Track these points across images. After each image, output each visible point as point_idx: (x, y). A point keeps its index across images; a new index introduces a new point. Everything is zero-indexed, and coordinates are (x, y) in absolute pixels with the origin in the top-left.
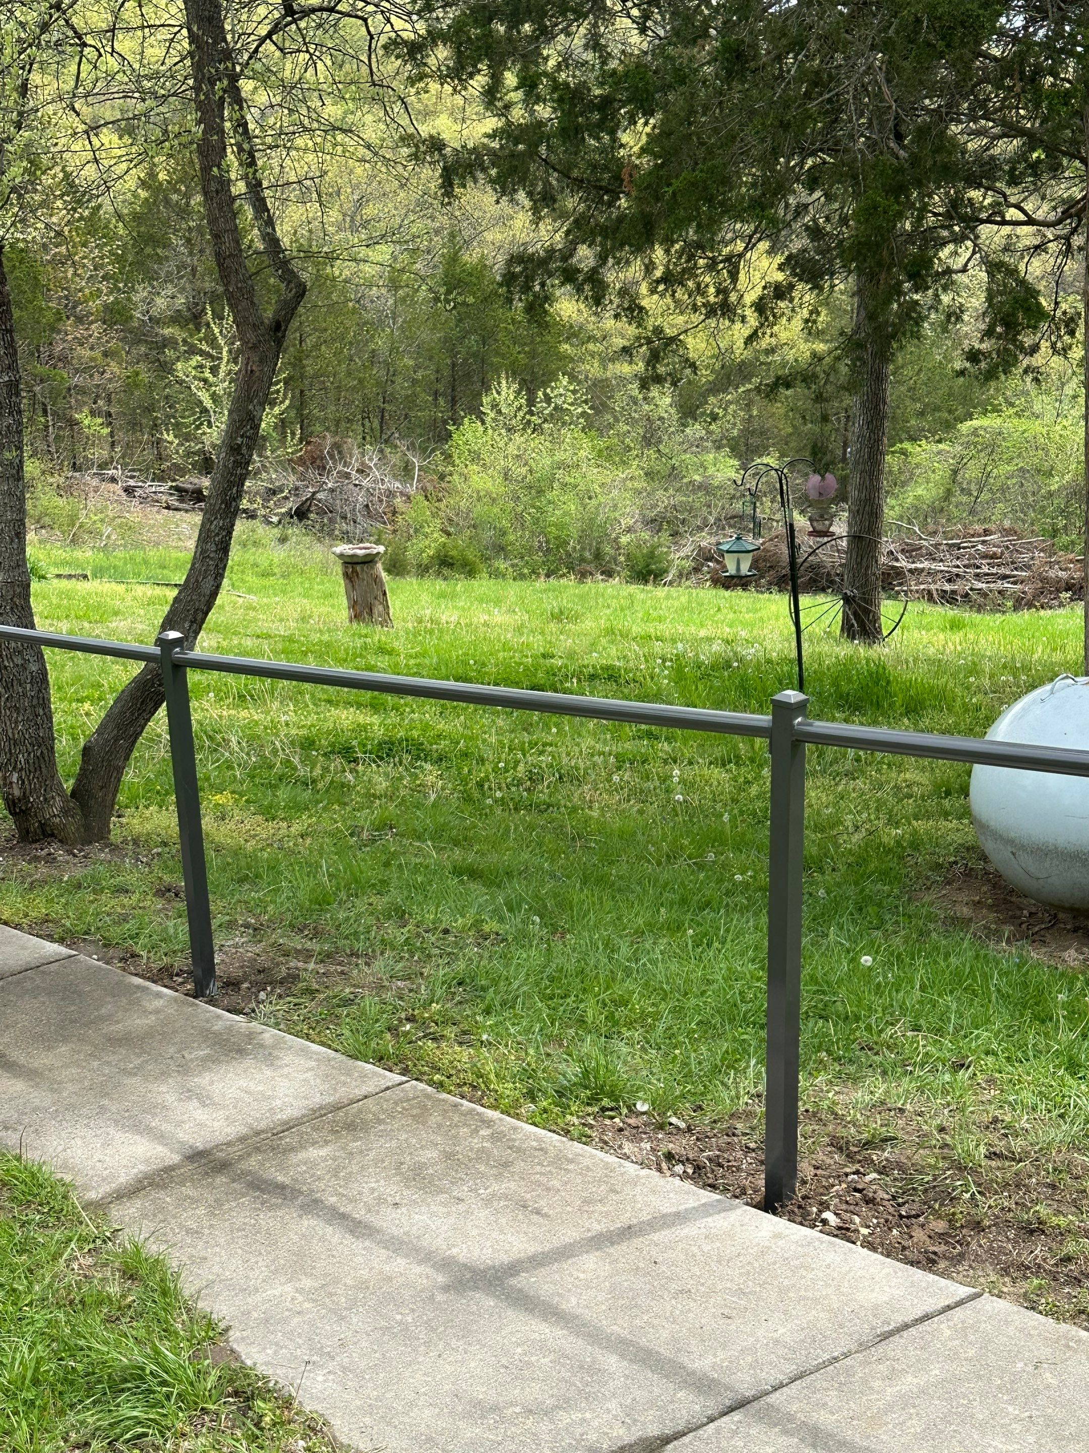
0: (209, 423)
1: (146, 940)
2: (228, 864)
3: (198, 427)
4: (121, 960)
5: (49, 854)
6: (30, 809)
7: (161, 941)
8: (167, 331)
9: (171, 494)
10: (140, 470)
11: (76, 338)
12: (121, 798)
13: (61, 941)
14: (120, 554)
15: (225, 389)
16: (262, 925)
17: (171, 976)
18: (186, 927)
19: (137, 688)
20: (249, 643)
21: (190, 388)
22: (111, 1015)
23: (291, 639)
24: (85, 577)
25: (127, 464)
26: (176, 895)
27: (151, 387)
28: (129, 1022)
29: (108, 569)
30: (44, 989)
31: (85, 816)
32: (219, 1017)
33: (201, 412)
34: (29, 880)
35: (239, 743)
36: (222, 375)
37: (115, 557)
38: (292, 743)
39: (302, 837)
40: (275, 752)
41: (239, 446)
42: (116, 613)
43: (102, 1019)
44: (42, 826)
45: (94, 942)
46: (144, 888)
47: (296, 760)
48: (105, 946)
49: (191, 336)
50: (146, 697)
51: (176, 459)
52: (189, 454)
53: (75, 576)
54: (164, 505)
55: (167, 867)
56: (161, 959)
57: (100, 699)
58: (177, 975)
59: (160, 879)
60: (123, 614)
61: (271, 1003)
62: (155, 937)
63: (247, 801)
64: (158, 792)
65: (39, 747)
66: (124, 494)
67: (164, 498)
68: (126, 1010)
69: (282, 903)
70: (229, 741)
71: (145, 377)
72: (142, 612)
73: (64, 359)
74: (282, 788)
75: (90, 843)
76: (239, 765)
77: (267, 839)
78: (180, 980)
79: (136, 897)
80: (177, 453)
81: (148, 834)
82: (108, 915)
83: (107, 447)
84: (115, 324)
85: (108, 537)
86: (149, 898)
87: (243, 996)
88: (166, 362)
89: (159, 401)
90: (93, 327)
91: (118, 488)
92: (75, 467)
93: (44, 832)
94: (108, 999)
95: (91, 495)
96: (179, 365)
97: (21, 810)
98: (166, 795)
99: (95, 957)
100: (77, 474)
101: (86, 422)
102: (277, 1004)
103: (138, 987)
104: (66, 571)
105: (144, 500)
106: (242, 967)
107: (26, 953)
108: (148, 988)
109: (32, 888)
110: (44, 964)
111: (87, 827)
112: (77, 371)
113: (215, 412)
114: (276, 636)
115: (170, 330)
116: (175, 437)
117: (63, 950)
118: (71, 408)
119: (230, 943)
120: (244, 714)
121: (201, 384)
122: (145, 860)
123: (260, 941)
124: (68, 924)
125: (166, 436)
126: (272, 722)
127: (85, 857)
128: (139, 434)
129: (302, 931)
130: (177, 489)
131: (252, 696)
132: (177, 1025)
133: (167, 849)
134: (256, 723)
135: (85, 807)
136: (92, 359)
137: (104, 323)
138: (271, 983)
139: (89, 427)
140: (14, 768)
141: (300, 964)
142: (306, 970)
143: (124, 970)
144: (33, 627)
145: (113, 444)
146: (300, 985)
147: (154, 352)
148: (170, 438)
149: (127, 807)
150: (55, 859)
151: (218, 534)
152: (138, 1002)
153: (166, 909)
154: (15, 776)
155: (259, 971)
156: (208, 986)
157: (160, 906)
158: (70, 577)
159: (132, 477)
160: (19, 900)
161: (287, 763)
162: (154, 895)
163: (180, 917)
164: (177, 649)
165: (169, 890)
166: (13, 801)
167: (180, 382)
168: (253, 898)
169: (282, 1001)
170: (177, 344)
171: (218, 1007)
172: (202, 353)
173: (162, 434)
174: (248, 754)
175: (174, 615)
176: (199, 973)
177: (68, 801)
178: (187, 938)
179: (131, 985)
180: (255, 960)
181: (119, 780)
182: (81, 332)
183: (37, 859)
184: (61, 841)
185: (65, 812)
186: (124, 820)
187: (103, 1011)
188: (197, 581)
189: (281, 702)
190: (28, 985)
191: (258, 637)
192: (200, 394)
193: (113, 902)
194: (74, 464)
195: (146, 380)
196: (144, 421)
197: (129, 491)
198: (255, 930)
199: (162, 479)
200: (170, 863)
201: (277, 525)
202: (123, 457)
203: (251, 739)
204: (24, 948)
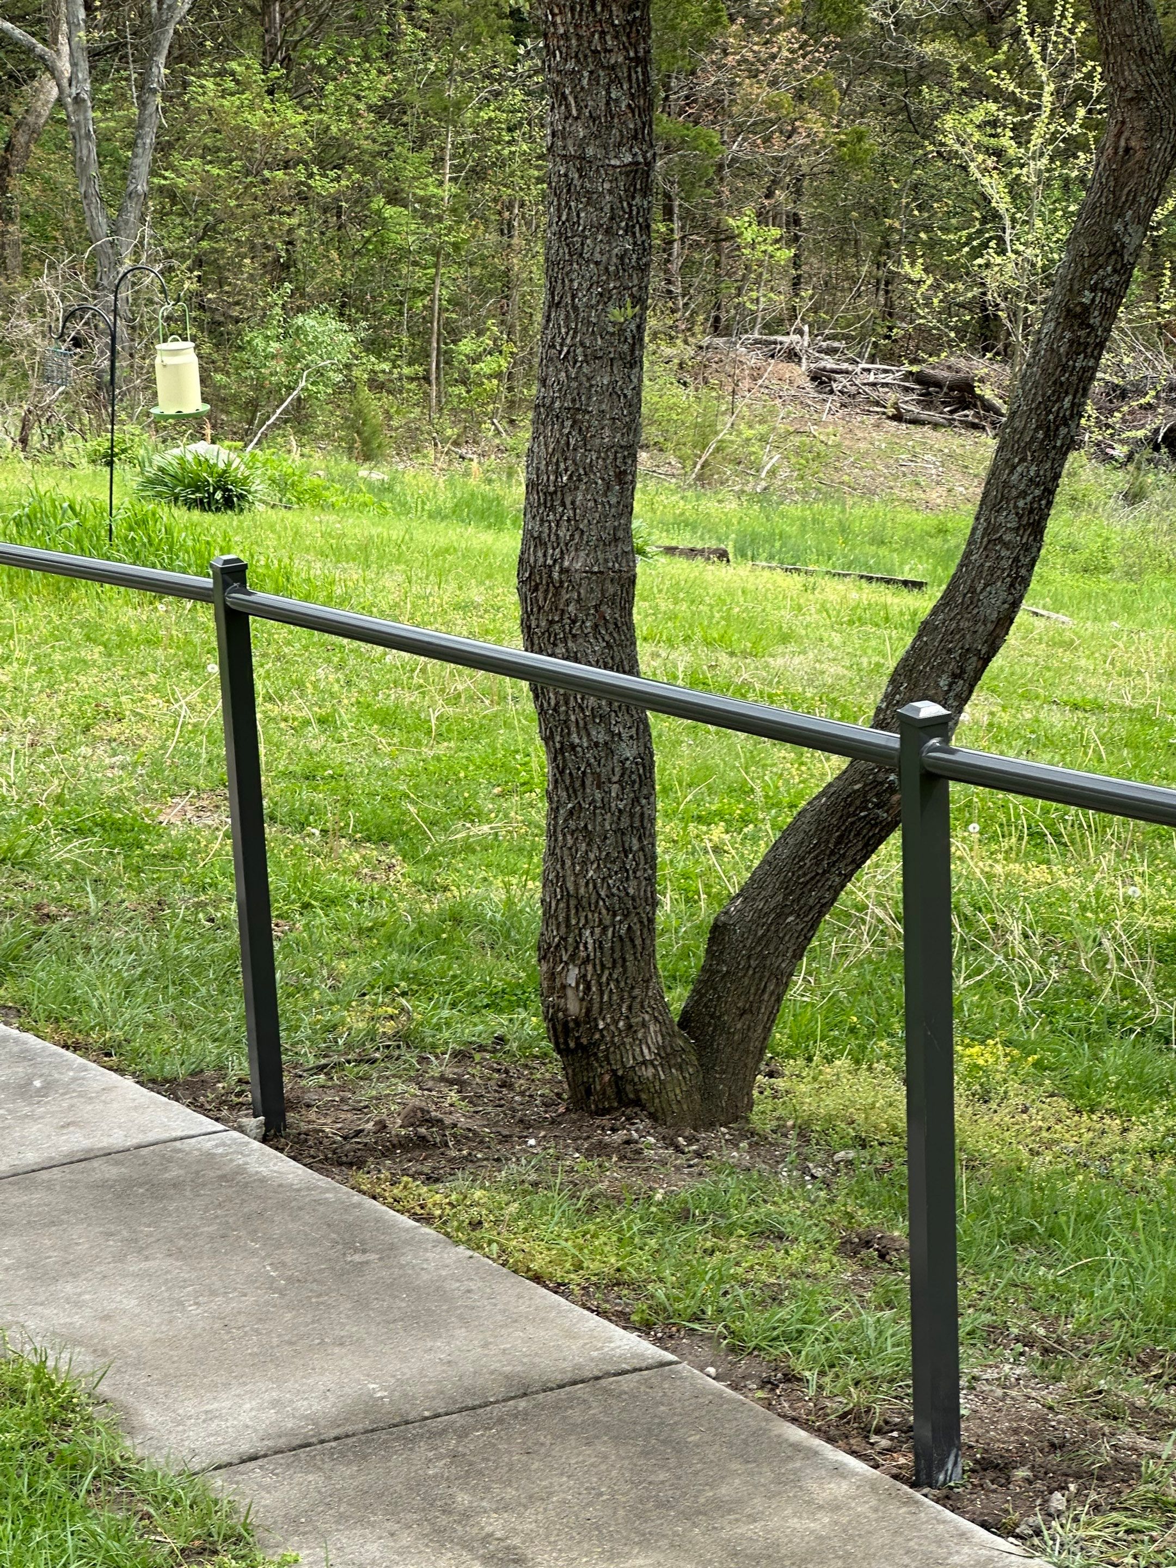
0: (1000, 240)
1: (818, 1347)
2: (993, 1199)
3: (976, 253)
4: (765, 1383)
5: (628, 1142)
6: (596, 1044)
7: (848, 1353)
8: (929, 49)
9: (907, 389)
10: (846, 337)
11: (744, 60)
12: (780, 1036)
13: (645, 1328)
14: (794, 510)
15: (1039, 173)
16: (1059, 1341)
17: (865, 1432)
18: (905, 1327)
19: (831, 809)
20: (1056, 720)
21: (965, 169)
22: (739, 1501)
23: (1145, 718)
24: (722, 555)
25: (823, 325)
26: (882, 1256)
27: (884, 165)
28: (775, 1522)
29: (770, 539)
30: (608, 1428)
31: (706, 1068)
32: (963, 1535)
33: (984, 221)
34: (586, 1192)
35: (1026, 936)
36: (1036, 141)
37: (782, 516)
38: (1140, 946)
39: (1153, 1154)
40: (1101, 962)
41: (1086, 309)
42: (785, 639)
43: (721, 1507)
44: (618, 1081)
45: (710, 1338)
46: (815, 1233)
47: (1146, 986)
48: (732, 1349)
49: (979, 58)
50: (848, 830)
51: (925, 318)
52: (950, 307)
53: (702, 552)
54: (891, 411)
55: (864, 1193)
56: (846, 1393)
57: (745, 821)
58: (878, 1431)
59: (850, 1216)
60: (799, 640)
61: (1076, 1520)
62: (835, 1344)
63: (1035, 1065)
64: (853, 1030)
65: (626, 916)
66: (809, 386)
67: (892, 397)
68: (770, 1496)
69: (1105, 1299)
70: (1006, 931)
71: (875, 144)
72: (837, 639)
73: (716, 105)
74: (1115, 1041)
75: (711, 1126)
76: (1024, 985)
77: (1076, 1153)
78: (884, 1443)
79: (798, 1251)
80: (928, 304)
81: (829, 1119)
82: (744, 1285)
83: (785, 286)
84: (824, 32)
85: (773, 473)
86: (825, 1255)
87: (1015, 1496)
88: (920, 113)
89: (898, 194)
90: (781, 37)
91: (799, 372)
92: (717, 327)
93: (620, 1093)
94: (734, 1466)
95: (746, 384)
96: (949, 121)
97: (579, 1045)
98: (869, 1037)
99: (711, 1370)
100: (720, 341)
101: (748, 235)
102: (1089, 1524)
103: (797, 1447)
104: (684, 540)
105: (850, 399)
106: (1016, 1431)
107: (575, 1346)
108: (816, 1453)
109: (590, 1212)
110: (608, 1375)
111: (708, 1093)
112: (739, 129)
113: (1013, 220)
114: (1113, 708)
115: (936, 45)
116: (926, 270)
117: (648, 1350)
118: (720, 205)
119: (990, 1374)
120: (1039, 873)
121: (990, 162)
122: (819, 1172)
123: (1057, 1379)
124: (660, 1294)
125: (907, 267)
126: (1098, 894)
127: (698, 1155)
128: (852, 261)
129: (1146, 1366)
130: (921, 379)
131: (1057, 836)
132: (877, 1541)
133: (866, 1154)
134: (1065, 896)
135: (704, 1047)
136: (773, 106)
137: (803, 30)
138: (1078, 1477)
139: (753, 246)
140: (573, 957)
141: (1142, 1442)
142: (1155, 1456)
143: (769, 1406)
144: (631, 668)
145: (796, 283)
146: (1142, 1488)
147: (899, 93)
148: (916, 273)
149: (788, 1055)
150: (639, 1152)
151: (1023, 494)
152: (796, 1480)
153: (860, 1284)
154: (574, 972)
155: (1053, 1445)
156: (942, 1466)
157: (847, 1276)
158: (692, 553)
159: (831, 351)
160: (566, 1232)
161: (1126, 987)
162: (837, 1251)
163: (890, 1305)
164: (935, 741)
165: (868, 1244)
166: (566, 1024)
167: (947, 157)
168: (1044, 1282)
169: (1099, 1520)
170: (948, 74)
171: (962, 1514)
172: (997, 94)
173: (899, 263)
174: (1042, 962)
175: (920, 659)
176: (926, 1433)
177: (673, 1035)
178: (905, 1352)
179: (781, 1441)
180: (1046, 1420)
181: (779, 1000)
182: (755, 48)
183: (602, 1149)
184: (653, 1116)
185: (667, 1056)
186: (780, 1083)
187: (724, 1490)
188: (972, 590)
189: (1118, 854)
190: (575, 1415)
191: (1076, 707)
192: (985, 181)
193: (752, 1258)
194: (717, 319)
195: (878, 150)
196: (864, 236)
197: (821, 379)
198: (1045, 1351)
199: (890, 357)
200: (872, 1185)
201: (1123, 465)
202: (815, 309)
203: (1051, 930)
204: (571, 1335)
